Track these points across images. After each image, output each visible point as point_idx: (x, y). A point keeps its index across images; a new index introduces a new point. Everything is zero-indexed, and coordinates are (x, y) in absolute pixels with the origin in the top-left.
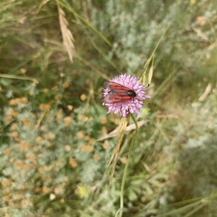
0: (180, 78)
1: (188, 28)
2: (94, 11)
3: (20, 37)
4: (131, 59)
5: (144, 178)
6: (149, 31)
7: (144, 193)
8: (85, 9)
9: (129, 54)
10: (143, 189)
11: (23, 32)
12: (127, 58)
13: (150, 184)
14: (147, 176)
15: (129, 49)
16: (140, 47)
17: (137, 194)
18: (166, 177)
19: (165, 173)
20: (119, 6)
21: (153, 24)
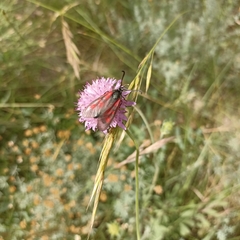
0: (231, 82)
1: (231, 23)
2: (121, 22)
3: (45, 62)
4: (168, 69)
5: (195, 209)
6: (185, 34)
7: (199, 225)
8: (109, 21)
9: (166, 64)
10: (197, 221)
11: (47, 56)
12: (164, 68)
13: (206, 215)
14: (200, 206)
15: (164, 57)
16: (178, 54)
17: (190, 228)
18: (224, 204)
19: (222, 200)
20: (147, 12)
21: (190, 25)
